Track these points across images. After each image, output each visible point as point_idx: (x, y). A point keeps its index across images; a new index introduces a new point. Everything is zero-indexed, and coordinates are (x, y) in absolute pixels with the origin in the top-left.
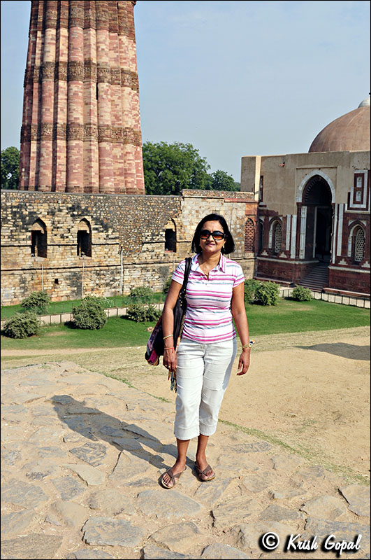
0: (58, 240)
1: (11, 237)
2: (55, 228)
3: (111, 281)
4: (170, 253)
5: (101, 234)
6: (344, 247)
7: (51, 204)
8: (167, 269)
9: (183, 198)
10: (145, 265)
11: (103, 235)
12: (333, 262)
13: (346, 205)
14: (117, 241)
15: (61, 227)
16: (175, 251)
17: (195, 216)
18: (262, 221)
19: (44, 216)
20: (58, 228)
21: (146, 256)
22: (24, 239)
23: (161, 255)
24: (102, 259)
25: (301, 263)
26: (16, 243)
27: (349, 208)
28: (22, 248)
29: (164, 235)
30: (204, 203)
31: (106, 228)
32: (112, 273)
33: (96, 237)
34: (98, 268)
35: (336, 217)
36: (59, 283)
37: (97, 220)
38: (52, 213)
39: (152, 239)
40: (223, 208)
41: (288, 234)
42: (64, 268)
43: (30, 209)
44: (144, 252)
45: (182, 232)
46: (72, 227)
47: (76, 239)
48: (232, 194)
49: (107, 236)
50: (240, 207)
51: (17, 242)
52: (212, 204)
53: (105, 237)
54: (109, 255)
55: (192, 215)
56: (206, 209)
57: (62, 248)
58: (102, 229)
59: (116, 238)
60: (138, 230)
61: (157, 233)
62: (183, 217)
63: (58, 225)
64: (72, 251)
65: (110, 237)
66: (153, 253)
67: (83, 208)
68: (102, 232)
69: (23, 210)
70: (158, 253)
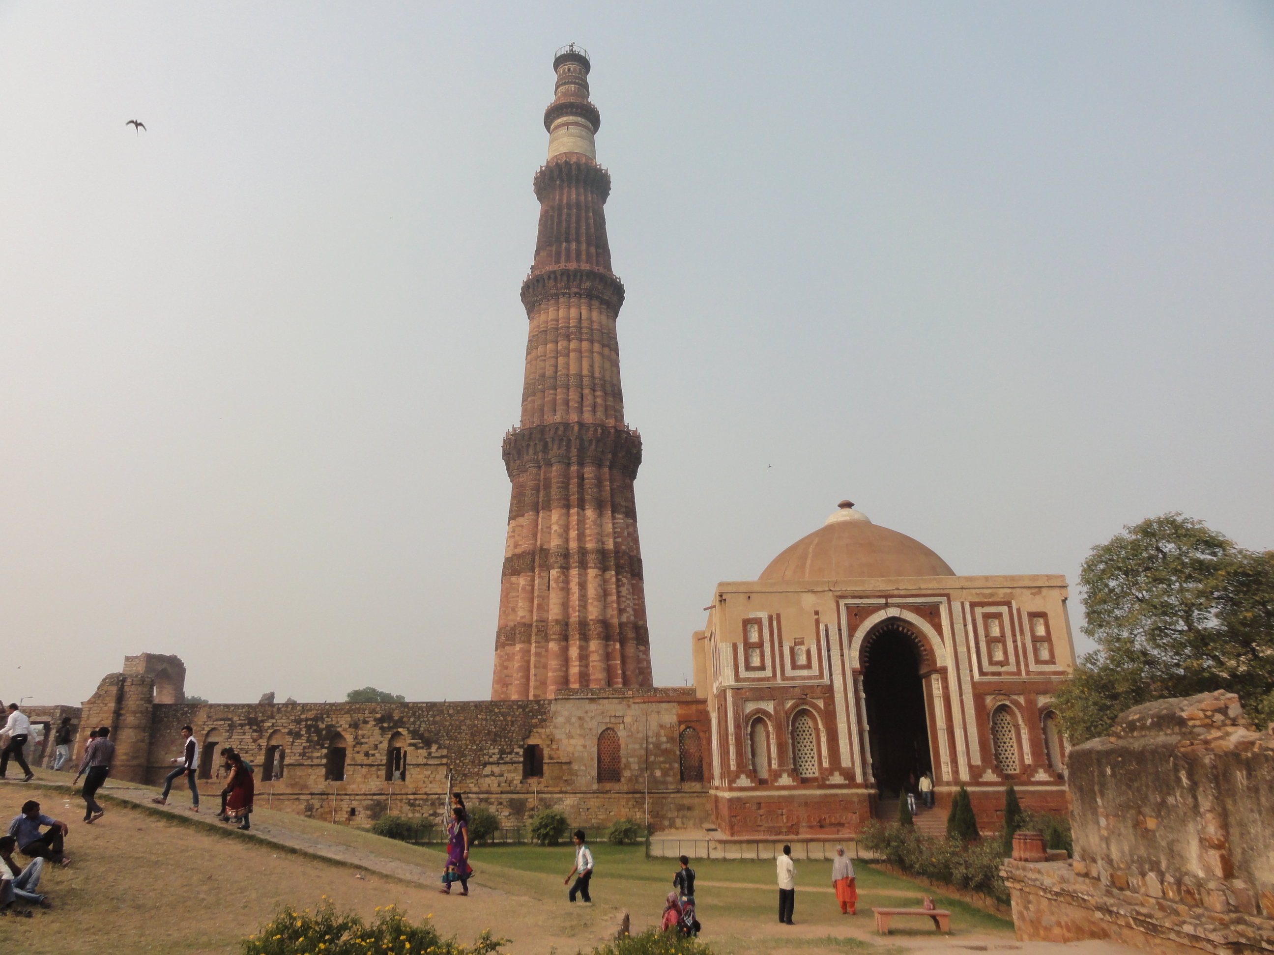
0: (360, 758)
1: (303, 754)
2: (357, 743)
3: (431, 815)
4: (531, 780)
5: (420, 751)
7: (354, 715)
8: (523, 802)
9: (555, 700)
10: (486, 796)
11: (423, 752)
14: (444, 761)
15: (366, 743)
16: (541, 776)
17: (577, 725)
19: (345, 730)
20: (362, 743)
21: (490, 782)
22: (318, 758)
23: (515, 782)
24: (421, 784)
26: (309, 762)
28: (314, 767)
29: (521, 753)
30: (593, 705)
31: (428, 744)
32: (433, 804)
33: (415, 756)
34: (411, 797)
36: (357, 813)
37: (415, 734)
38: (355, 726)
39: (501, 758)
40: (630, 713)
42: (366, 795)
43: (327, 722)
44: (487, 776)
45: (552, 749)
46: (381, 742)
47: (385, 757)
48: (649, 691)
49: (430, 754)
50: (667, 710)
51: (310, 760)
52: (610, 707)
53: (426, 754)
54: (431, 779)
55: (573, 724)
56: (596, 715)
57: (364, 770)
58: (421, 745)
59: (442, 757)
60: (477, 745)
61: (508, 750)
62: (555, 727)
63: (363, 740)
64: (379, 773)
65: (433, 755)
66: (501, 779)
67: (396, 718)
68: (422, 748)
69: (319, 723)
70: (510, 779)
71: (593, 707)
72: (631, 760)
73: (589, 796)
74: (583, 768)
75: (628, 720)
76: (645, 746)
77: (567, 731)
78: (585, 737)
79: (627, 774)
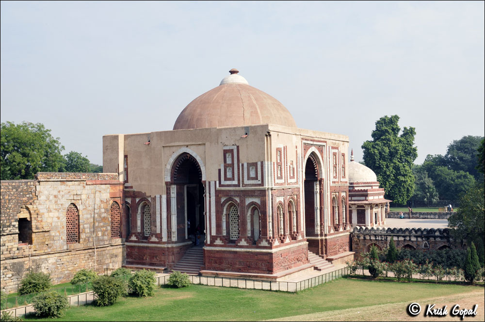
4: (25, 246)
6: (219, 226)
8: (21, 265)
9: (39, 182)
12: (209, 243)
13: (218, 182)
16: (31, 243)
17: (53, 202)
18: (128, 203)
23: (14, 249)
25: (174, 245)
27: (220, 185)
29: (17, 226)
30: (63, 186)
35: (208, 195)
40: (85, 192)
41: (158, 216)
45: (38, 221)
48: (94, 176)
50: (104, 190)
52: (73, 188)
55: (51, 201)
56: (65, 194)
61: (8, 224)
62: (40, 204)
70: (10, 247)
71: (62, 187)
72: (85, 226)
73: (63, 254)
74: (58, 234)
75: (84, 197)
76: (93, 216)
77: (48, 207)
78: (58, 211)
79: (83, 236)
